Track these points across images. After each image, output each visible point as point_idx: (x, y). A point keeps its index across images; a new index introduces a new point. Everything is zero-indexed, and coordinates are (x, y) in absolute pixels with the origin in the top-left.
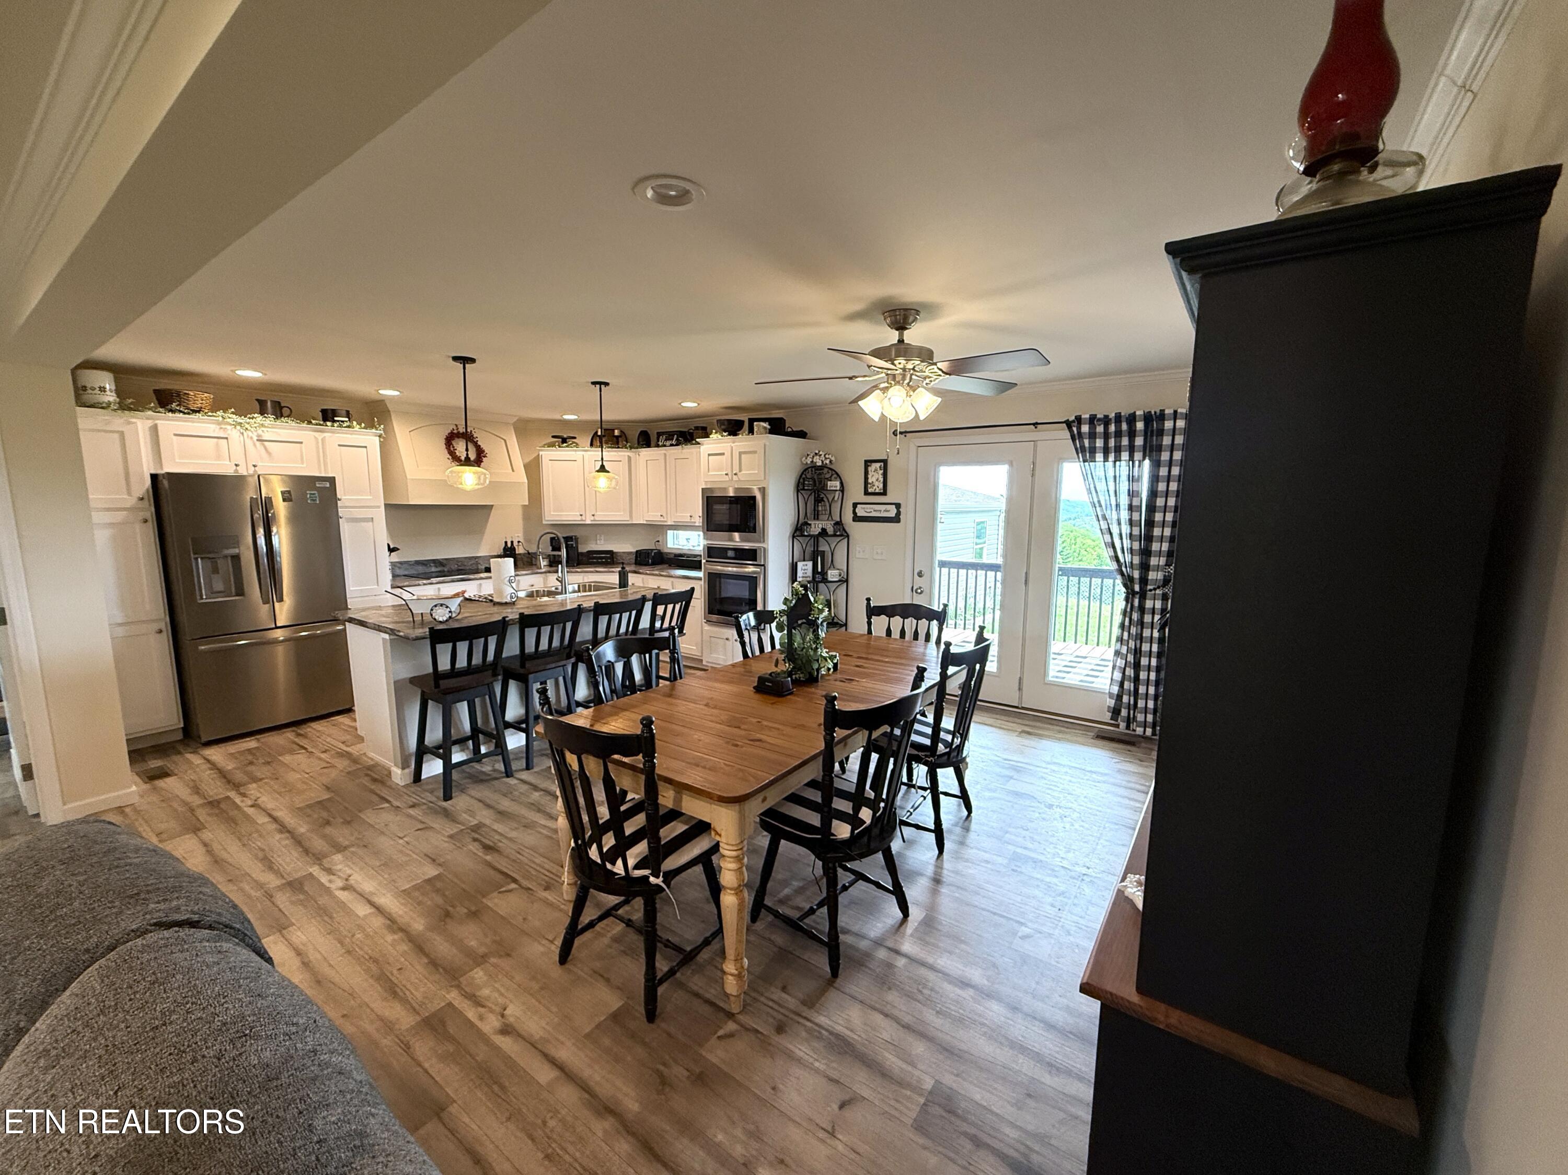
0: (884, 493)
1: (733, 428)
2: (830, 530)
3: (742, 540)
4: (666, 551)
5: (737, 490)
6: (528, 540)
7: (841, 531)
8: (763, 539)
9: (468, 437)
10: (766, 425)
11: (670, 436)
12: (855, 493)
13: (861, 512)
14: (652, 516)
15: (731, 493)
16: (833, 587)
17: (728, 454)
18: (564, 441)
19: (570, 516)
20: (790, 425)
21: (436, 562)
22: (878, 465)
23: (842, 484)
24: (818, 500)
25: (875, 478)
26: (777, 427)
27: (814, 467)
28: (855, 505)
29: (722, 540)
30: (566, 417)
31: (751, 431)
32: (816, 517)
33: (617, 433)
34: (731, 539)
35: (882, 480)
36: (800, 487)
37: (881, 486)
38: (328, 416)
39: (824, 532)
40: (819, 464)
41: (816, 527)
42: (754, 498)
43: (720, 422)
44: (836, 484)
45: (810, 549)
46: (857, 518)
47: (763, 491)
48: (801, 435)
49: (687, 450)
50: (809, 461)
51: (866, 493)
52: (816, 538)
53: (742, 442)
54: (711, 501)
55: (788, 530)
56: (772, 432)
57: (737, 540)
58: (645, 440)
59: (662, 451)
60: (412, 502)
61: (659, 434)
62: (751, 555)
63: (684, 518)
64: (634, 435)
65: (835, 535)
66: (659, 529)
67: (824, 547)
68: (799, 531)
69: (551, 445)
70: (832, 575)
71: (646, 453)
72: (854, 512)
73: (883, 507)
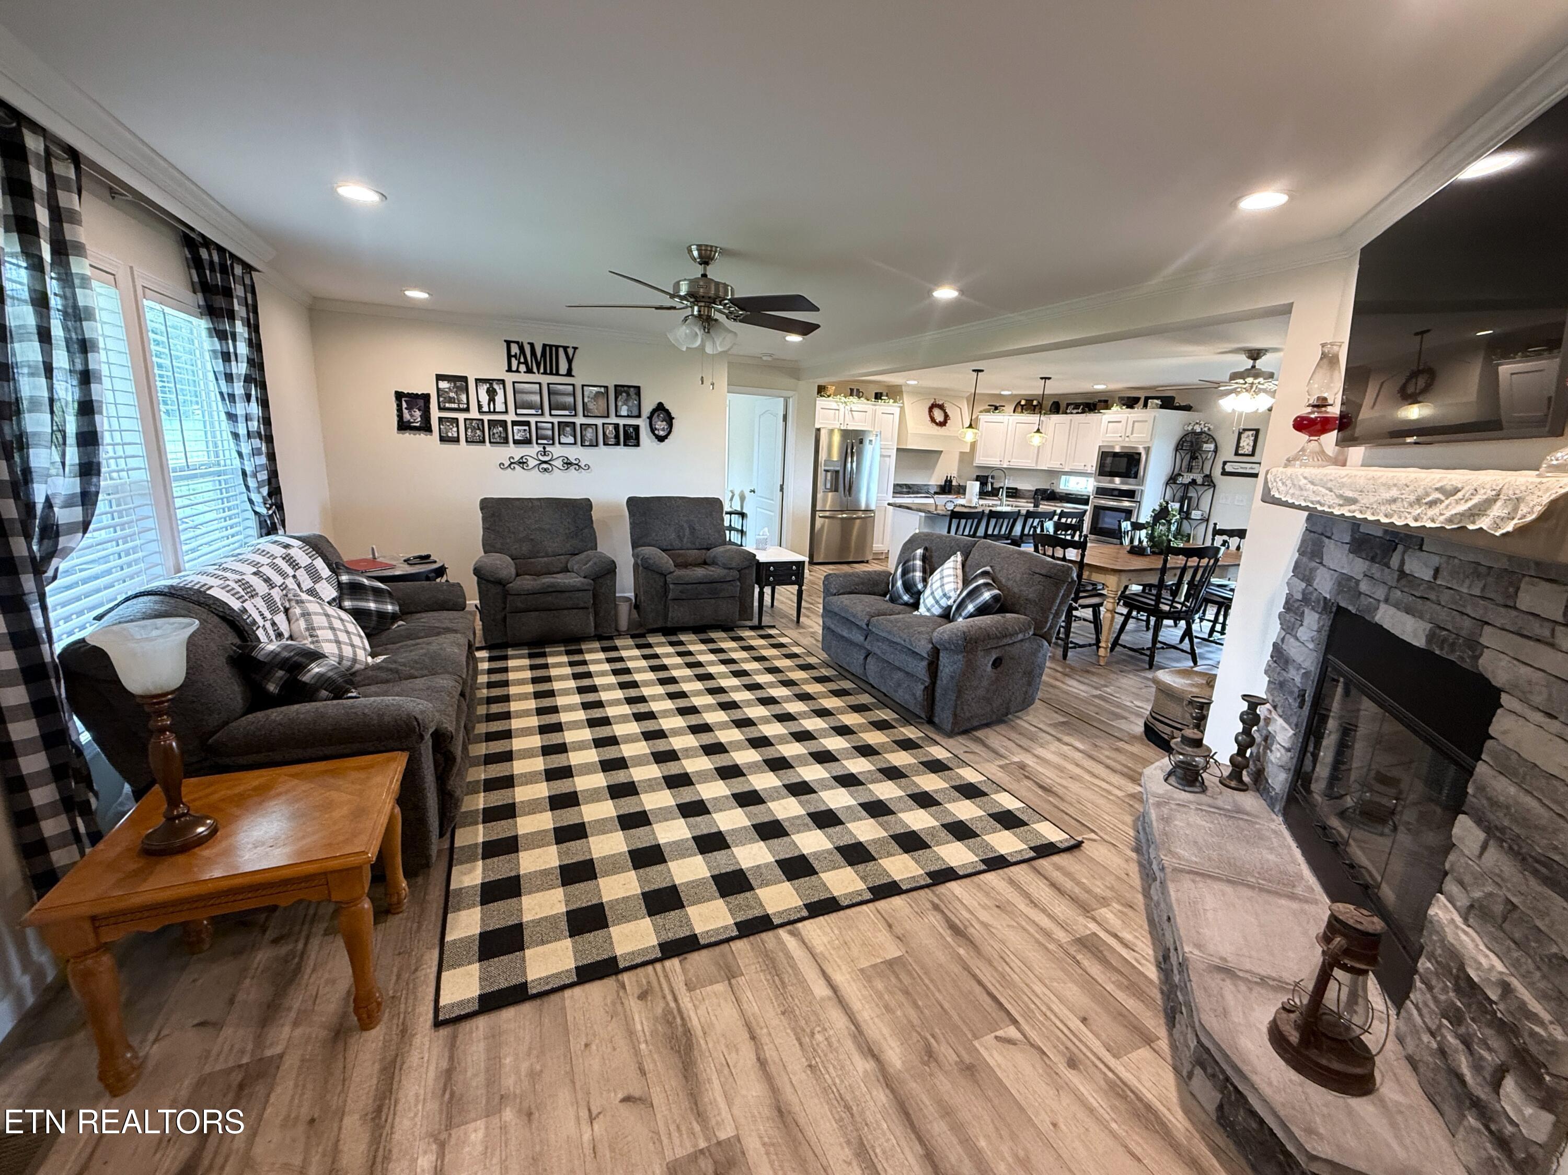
0: (1253, 454)
1: (1131, 403)
2: (1199, 481)
3: (1122, 483)
4: (1058, 490)
5: (1122, 447)
6: (959, 476)
7: (1209, 482)
8: (1142, 483)
9: (941, 407)
10: (1159, 402)
11: (1077, 406)
12: (1227, 453)
13: (1229, 468)
14: (1054, 465)
15: (1117, 450)
16: (1194, 523)
17: (1124, 422)
18: (996, 408)
19: (993, 462)
20: (1178, 401)
21: (907, 486)
22: (1251, 433)
23: (1216, 447)
24: (1194, 458)
25: (1247, 443)
26: (1168, 403)
27: (1194, 433)
28: (1225, 463)
29: (1106, 483)
30: (1003, 393)
31: (1145, 406)
32: (1190, 469)
33: (1035, 403)
34: (1113, 482)
35: (1252, 444)
36: (1179, 447)
37: (1251, 449)
38: (878, 396)
39: (1194, 482)
40: (1198, 430)
41: (1186, 478)
42: (1140, 454)
43: (1121, 399)
44: (1211, 447)
45: (1179, 495)
46: (1225, 473)
47: (1148, 450)
48: (1188, 408)
49: (1091, 418)
50: (1190, 428)
51: (1237, 454)
52: (1186, 486)
53: (1137, 413)
54: (1104, 456)
55: (1163, 478)
56: (1162, 407)
57: (1118, 483)
58: (1056, 408)
59: (1069, 417)
60: (909, 447)
61: (1068, 405)
62: (1130, 494)
63: (1079, 467)
64: (1048, 404)
65: (1203, 485)
66: (1054, 474)
67: (1192, 493)
68: (1172, 480)
69: (988, 411)
70: (1195, 514)
71: (1055, 418)
72: (1223, 468)
73: (1249, 466)
